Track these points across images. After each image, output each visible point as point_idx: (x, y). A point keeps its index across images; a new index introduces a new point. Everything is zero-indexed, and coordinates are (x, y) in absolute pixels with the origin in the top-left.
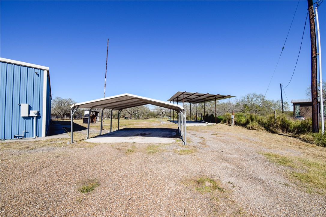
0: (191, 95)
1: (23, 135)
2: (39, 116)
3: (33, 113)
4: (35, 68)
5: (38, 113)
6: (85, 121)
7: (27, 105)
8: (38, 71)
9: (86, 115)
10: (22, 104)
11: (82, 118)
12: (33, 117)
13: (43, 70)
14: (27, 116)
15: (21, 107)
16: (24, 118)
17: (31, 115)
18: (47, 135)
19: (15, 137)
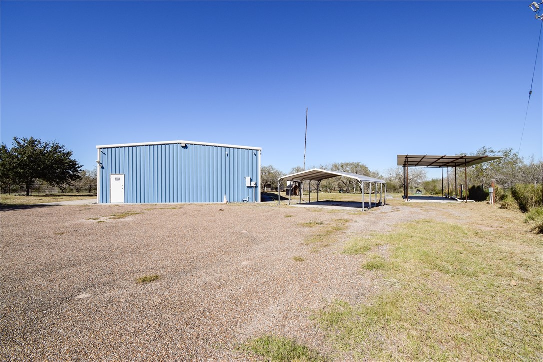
0: (440, 159)
1: (248, 200)
2: (257, 187)
3: (253, 184)
4: (253, 150)
5: (256, 184)
6: (288, 192)
7: (250, 178)
8: (255, 152)
9: (289, 187)
10: (247, 178)
11: (284, 191)
12: (253, 187)
13: (258, 150)
14: (250, 186)
15: (247, 179)
16: (248, 187)
17: (252, 186)
18: (262, 201)
19: (243, 201)
